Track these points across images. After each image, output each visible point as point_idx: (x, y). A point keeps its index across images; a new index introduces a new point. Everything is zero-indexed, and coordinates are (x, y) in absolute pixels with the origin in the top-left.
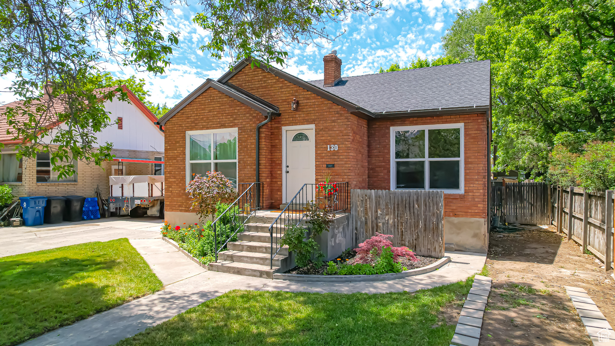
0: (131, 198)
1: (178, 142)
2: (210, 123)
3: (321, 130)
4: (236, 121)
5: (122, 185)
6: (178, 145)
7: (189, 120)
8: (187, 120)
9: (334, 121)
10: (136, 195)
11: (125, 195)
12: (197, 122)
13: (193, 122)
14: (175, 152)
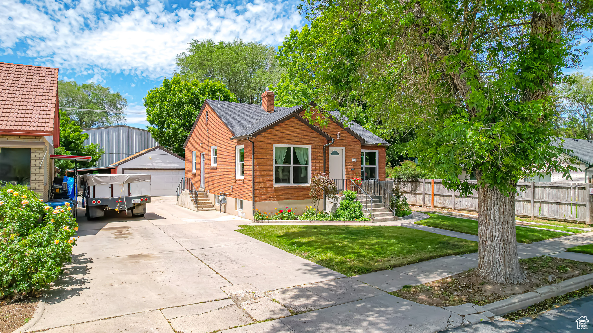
0: (126, 198)
1: (268, 151)
2: (293, 141)
3: (349, 151)
4: (310, 141)
5: (112, 185)
6: (267, 153)
7: (277, 136)
8: (275, 136)
9: (354, 146)
10: (132, 195)
11: (116, 195)
12: (283, 138)
13: (279, 138)
14: (265, 158)
